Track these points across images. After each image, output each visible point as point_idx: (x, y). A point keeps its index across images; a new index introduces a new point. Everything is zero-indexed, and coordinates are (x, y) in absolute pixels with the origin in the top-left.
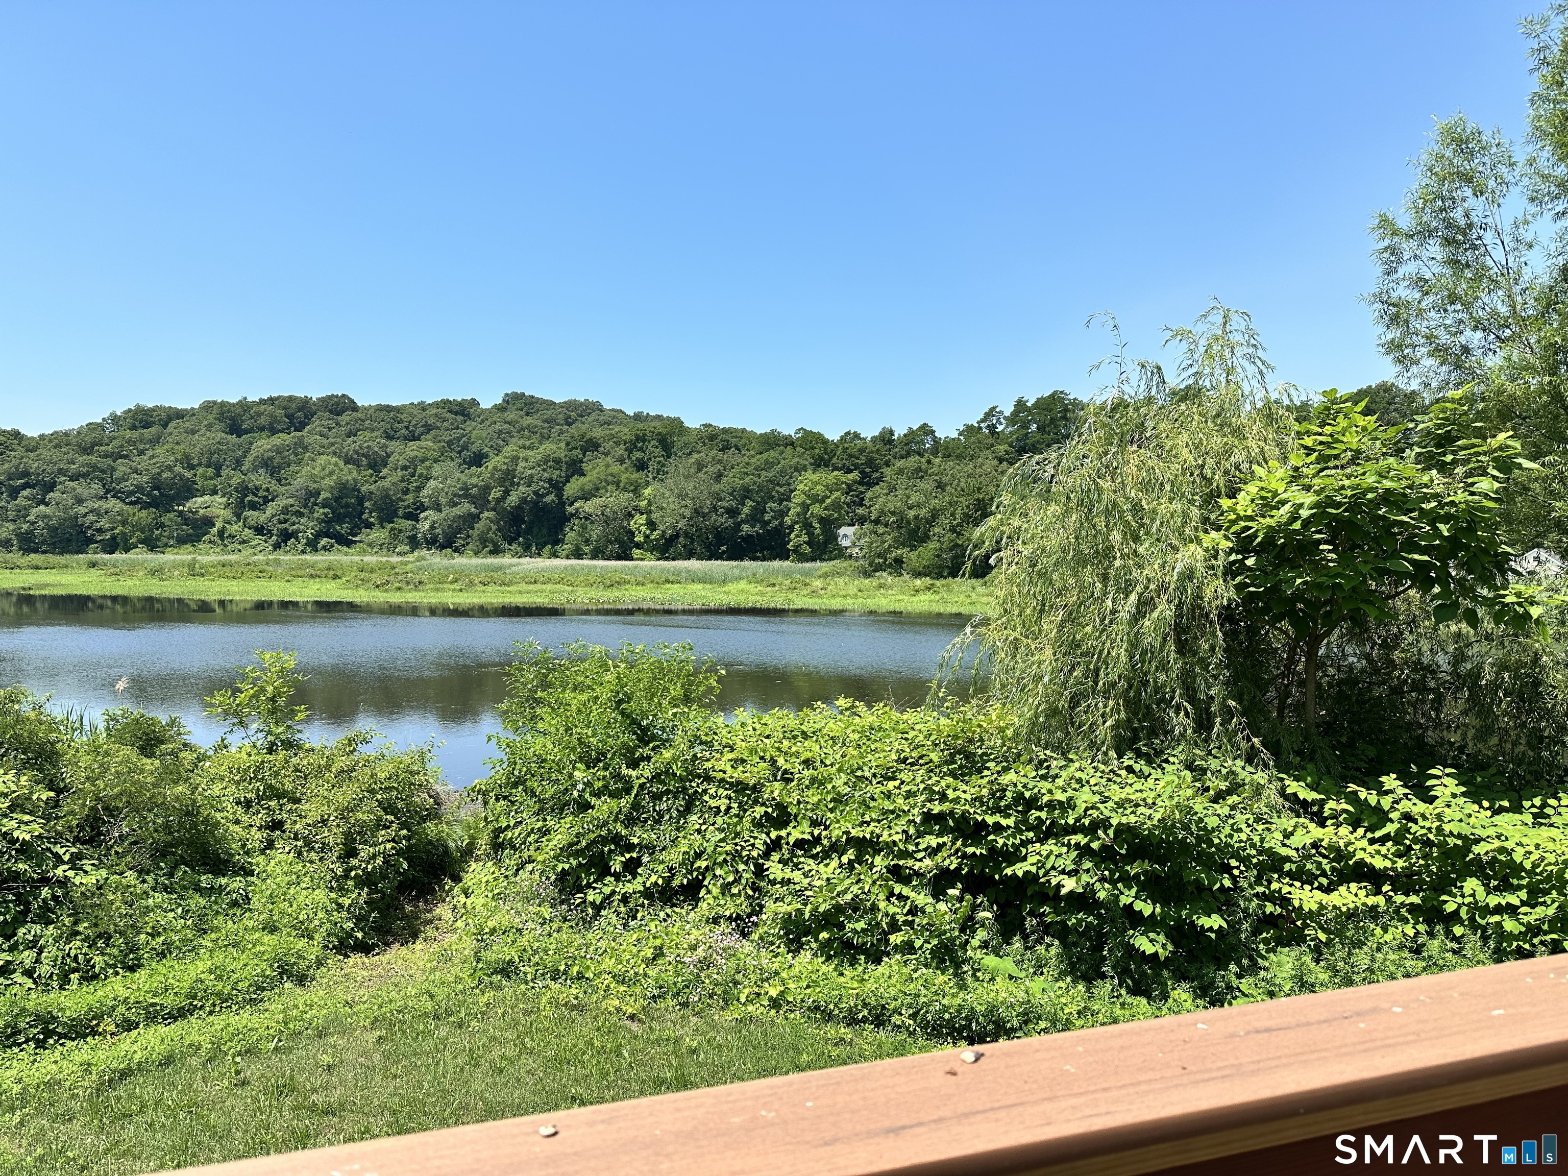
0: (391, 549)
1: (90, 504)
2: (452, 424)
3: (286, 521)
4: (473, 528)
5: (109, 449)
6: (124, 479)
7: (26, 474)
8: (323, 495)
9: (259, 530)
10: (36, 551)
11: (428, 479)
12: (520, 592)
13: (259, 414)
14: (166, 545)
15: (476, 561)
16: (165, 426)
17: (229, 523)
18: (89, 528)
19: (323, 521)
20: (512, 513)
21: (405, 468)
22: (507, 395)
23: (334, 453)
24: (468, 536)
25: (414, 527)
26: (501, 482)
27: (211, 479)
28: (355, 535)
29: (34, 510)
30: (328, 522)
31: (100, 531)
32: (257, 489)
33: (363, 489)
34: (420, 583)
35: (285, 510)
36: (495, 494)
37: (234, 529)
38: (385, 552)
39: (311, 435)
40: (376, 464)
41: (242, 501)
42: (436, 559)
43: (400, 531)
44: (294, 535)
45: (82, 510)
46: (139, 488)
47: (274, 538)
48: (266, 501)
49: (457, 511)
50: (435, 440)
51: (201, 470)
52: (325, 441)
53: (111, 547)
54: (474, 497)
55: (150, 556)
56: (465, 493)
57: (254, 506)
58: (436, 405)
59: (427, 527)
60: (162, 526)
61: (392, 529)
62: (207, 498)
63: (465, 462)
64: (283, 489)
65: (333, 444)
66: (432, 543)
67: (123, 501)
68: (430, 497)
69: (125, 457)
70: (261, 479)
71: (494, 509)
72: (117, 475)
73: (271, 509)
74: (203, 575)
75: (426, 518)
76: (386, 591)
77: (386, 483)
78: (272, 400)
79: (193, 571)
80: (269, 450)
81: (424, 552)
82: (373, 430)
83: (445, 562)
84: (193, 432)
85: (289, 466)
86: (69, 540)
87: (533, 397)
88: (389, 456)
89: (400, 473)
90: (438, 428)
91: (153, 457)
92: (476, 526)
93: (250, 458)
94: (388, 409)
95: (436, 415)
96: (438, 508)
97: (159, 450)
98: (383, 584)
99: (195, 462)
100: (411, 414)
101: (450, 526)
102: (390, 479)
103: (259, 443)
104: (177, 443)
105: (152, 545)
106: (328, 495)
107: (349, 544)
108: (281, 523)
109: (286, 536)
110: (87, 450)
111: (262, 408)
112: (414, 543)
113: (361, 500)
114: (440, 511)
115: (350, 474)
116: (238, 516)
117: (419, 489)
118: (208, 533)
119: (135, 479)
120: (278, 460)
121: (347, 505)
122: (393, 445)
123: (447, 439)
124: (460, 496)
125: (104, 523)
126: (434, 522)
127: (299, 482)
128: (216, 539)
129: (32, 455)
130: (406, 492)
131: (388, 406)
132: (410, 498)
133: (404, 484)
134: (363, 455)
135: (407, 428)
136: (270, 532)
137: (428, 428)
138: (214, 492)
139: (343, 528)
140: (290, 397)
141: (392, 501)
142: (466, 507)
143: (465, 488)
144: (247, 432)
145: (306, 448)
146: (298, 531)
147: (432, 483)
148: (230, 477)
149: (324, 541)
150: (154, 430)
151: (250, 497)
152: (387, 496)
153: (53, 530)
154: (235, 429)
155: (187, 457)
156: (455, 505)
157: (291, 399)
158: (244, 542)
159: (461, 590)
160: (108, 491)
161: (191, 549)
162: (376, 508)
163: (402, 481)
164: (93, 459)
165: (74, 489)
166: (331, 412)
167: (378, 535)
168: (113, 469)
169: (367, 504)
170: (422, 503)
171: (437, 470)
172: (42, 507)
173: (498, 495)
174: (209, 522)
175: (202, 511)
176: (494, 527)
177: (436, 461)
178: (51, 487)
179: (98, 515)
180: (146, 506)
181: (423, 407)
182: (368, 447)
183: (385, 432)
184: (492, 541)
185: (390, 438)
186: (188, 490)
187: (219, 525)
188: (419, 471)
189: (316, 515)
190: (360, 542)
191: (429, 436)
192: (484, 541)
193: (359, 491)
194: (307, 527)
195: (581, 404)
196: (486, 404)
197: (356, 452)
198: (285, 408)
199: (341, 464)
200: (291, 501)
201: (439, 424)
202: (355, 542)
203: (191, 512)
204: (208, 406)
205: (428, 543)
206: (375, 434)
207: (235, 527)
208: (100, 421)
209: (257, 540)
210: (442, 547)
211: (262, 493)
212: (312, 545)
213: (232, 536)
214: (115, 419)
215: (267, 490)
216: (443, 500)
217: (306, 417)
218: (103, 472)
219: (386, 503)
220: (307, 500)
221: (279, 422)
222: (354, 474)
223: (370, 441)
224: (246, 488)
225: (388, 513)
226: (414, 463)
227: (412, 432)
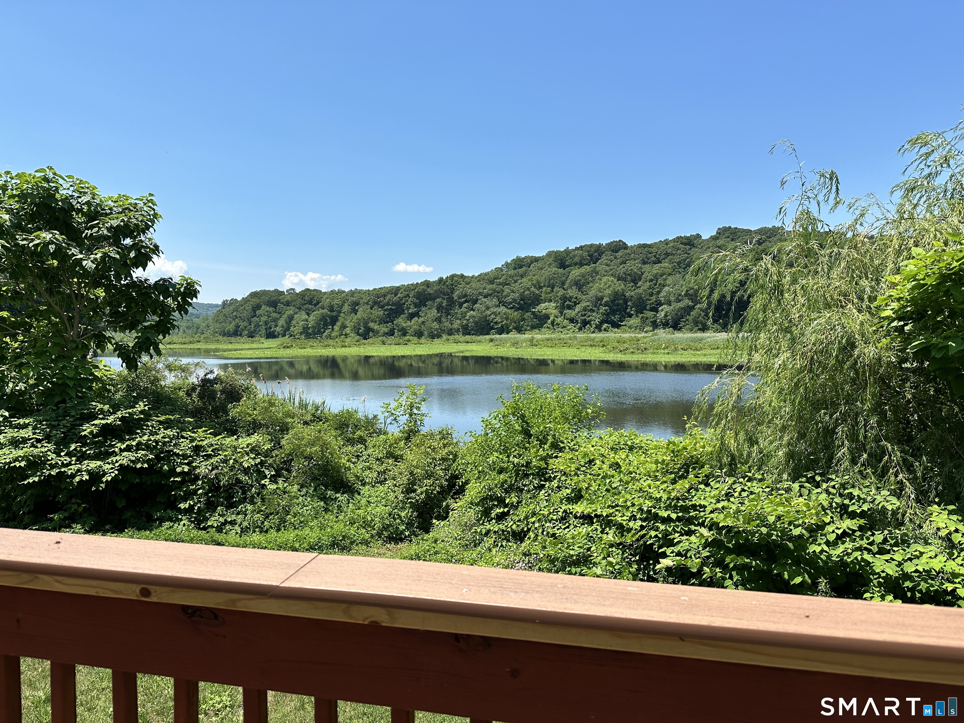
0: (642, 329)
1: (492, 310)
2: (683, 251)
3: (585, 315)
4: (690, 315)
5: (501, 280)
6: (508, 296)
7: (466, 296)
8: (605, 299)
9: (572, 320)
10: (469, 334)
11: (664, 286)
12: (705, 355)
13: (575, 256)
14: (526, 330)
16: (529, 267)
17: (557, 317)
18: (492, 322)
19: (604, 314)
20: (715, 304)
21: (651, 281)
22: (719, 229)
23: (612, 275)
24: (687, 320)
25: (655, 316)
27: (549, 293)
28: (622, 322)
29: (468, 314)
30: (608, 314)
31: (496, 323)
32: (571, 298)
33: (627, 294)
34: (645, 349)
35: (585, 309)
37: (559, 320)
38: (637, 331)
39: (600, 266)
40: (635, 279)
41: (564, 305)
42: (663, 334)
43: (647, 318)
44: (589, 322)
45: (488, 313)
46: (514, 300)
47: (579, 324)
48: (576, 304)
49: (681, 305)
50: (671, 262)
51: (544, 289)
52: (608, 268)
53: (501, 331)
54: (691, 295)
55: (518, 335)
56: (686, 293)
57: (569, 307)
58: (674, 240)
59: (663, 315)
60: (524, 319)
61: (642, 318)
62: (547, 304)
64: (584, 297)
65: (611, 270)
66: (665, 325)
67: (507, 307)
68: (665, 297)
69: (508, 284)
70: (573, 292)
72: (505, 294)
73: (578, 308)
74: (536, 345)
76: (625, 354)
77: (640, 291)
78: (581, 247)
79: (532, 343)
80: (579, 276)
81: (660, 331)
82: (635, 260)
83: (669, 336)
84: (542, 269)
85: (588, 283)
86: (483, 328)
87: (736, 228)
88: (642, 274)
89: (648, 284)
90: (674, 255)
91: (521, 283)
92: (692, 313)
93: (569, 281)
94: (645, 246)
95: (673, 247)
96: (669, 303)
97: (524, 280)
98: (624, 350)
99: (542, 285)
100: (658, 248)
101: (676, 314)
102: (644, 286)
103: (573, 272)
104: (534, 275)
105: (519, 330)
106: (608, 299)
107: (618, 326)
108: (582, 316)
109: (585, 323)
110: (491, 282)
111: (577, 252)
112: (655, 325)
113: (626, 302)
114: (673, 305)
115: (619, 286)
116: (561, 313)
117: (659, 292)
118: (546, 323)
119: (513, 296)
120: (583, 281)
121: (618, 305)
122: (647, 268)
123: (677, 261)
124: (682, 296)
125: (498, 319)
126: (667, 312)
127: (592, 293)
128: (550, 326)
129: (468, 286)
130: (651, 295)
131: (644, 244)
132: (654, 298)
133: (650, 290)
134: (629, 275)
135: (655, 256)
136: (577, 321)
137: (667, 254)
138: (550, 301)
139: (615, 318)
140: (591, 245)
141: (643, 301)
142: (687, 302)
143: (686, 291)
144: (568, 266)
145: (597, 273)
146: (591, 321)
147: (666, 288)
148: (557, 292)
149: (605, 326)
150: (523, 269)
151: (568, 303)
152: (641, 298)
153: (476, 323)
154: (563, 265)
155: (539, 282)
156: (680, 301)
157: (591, 246)
158: (564, 327)
159: (668, 353)
160: (500, 303)
161: (537, 331)
162: (634, 305)
163: (650, 288)
164: (494, 286)
165: (485, 302)
166: (612, 251)
167: (634, 321)
168: (503, 291)
169: (629, 303)
170: (660, 301)
171: (670, 280)
172: (472, 312)
174: (547, 317)
175: (544, 311)
176: (703, 314)
177: (670, 274)
178: (475, 302)
179: (496, 315)
180: (517, 309)
181: (666, 242)
182: (631, 270)
183: (643, 260)
184: (702, 323)
185: (644, 263)
186: (537, 300)
187: (552, 318)
188: (659, 282)
189: (601, 311)
190: (625, 325)
191: (666, 260)
192: (696, 323)
193: (625, 296)
194: (596, 318)
195: (770, 229)
196: (705, 236)
197: (624, 273)
198: (588, 251)
199: (615, 281)
200: (588, 304)
201: (674, 252)
202: (621, 325)
203: (539, 311)
204: (550, 254)
205: (663, 325)
206: (636, 261)
207: (560, 319)
208: (500, 266)
209: (571, 326)
210: (671, 327)
211: (574, 300)
212: (599, 328)
213: (558, 324)
214: (507, 264)
215: (576, 298)
216: (672, 299)
217: (599, 255)
218: (498, 292)
219: (640, 302)
220: (596, 302)
221: (584, 260)
222: (623, 286)
223: (633, 266)
224: (566, 297)
225: (641, 307)
226: (656, 277)
227: (658, 259)
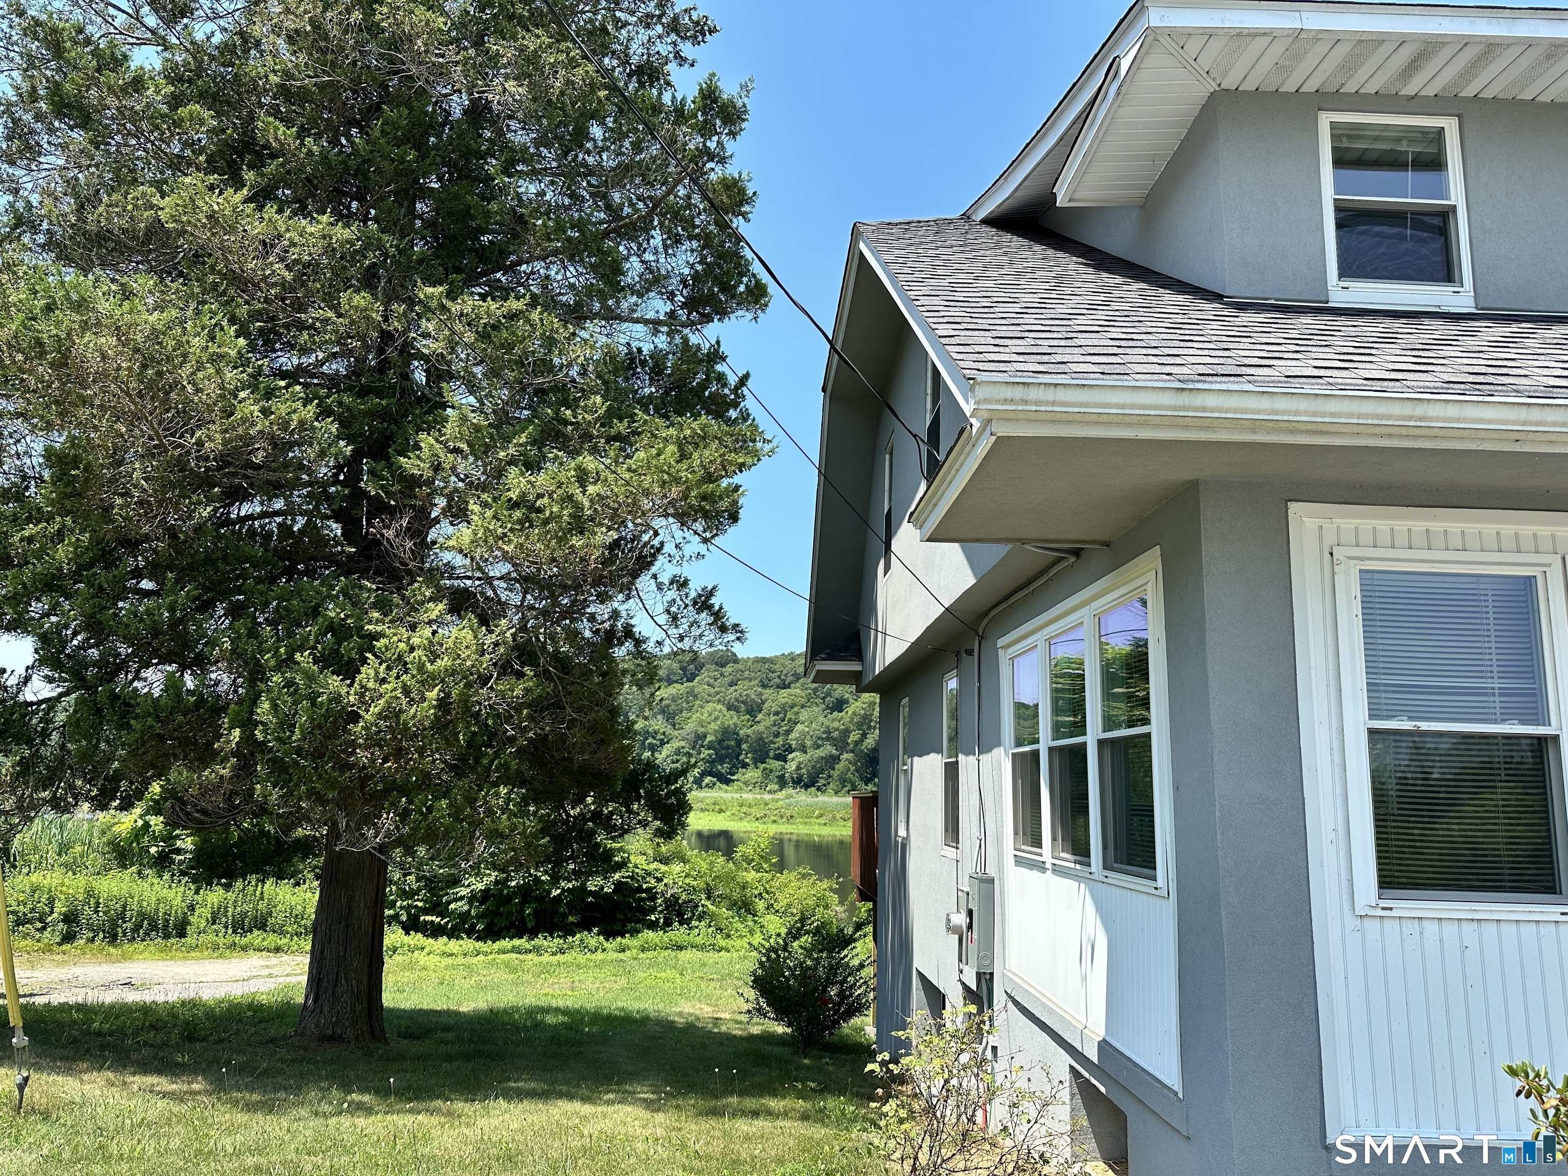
0: (763, 786)
3: (677, 760)
4: (834, 769)
8: (710, 738)
11: (796, 723)
15: (836, 799)
19: (708, 762)
20: (868, 755)
21: (777, 713)
23: (719, 701)
24: (829, 777)
25: (783, 767)
26: (859, 726)
28: (733, 774)
30: (712, 762)
32: (656, 733)
33: (741, 732)
34: (793, 818)
35: (678, 752)
36: (854, 737)
38: (758, 790)
39: (700, 685)
41: (644, 743)
42: (803, 798)
43: (771, 771)
48: (663, 743)
49: (820, 753)
50: (803, 688)
52: (712, 690)
54: (835, 739)
56: (828, 736)
57: (652, 747)
59: (794, 767)
61: (765, 769)
63: (828, 708)
64: (676, 733)
65: (718, 693)
66: (798, 782)
68: (797, 739)
70: (659, 724)
71: (852, 751)
73: (666, 749)
75: (793, 760)
77: (760, 728)
80: (667, 699)
81: (791, 791)
82: (751, 680)
83: (810, 800)
85: (681, 712)
88: (763, 703)
89: (773, 718)
92: (837, 766)
94: (764, 660)
96: (804, 749)
98: (762, 817)
100: (783, 665)
101: (813, 767)
102: (765, 722)
106: (713, 738)
107: (728, 782)
108: (673, 763)
112: (782, 782)
113: (739, 743)
114: (806, 752)
115: (731, 719)
117: (788, 732)
120: (673, 707)
121: (728, 747)
122: (769, 693)
123: (813, 687)
124: (823, 739)
126: (800, 763)
127: (690, 727)
130: (777, 735)
131: (764, 658)
132: (780, 741)
133: (775, 728)
134: (742, 702)
135: (779, 677)
137: (796, 677)
139: (724, 768)
141: (765, 743)
142: (828, 749)
143: (828, 732)
145: (696, 697)
147: (799, 727)
149: (708, 780)
151: (650, 740)
152: (761, 739)
156: (819, 747)
159: (826, 824)
162: (752, 749)
163: (774, 725)
166: (717, 664)
167: (753, 774)
169: (744, 746)
170: (790, 746)
171: (804, 715)
173: (857, 738)
176: (852, 768)
177: (803, 707)
181: (792, 657)
182: (747, 695)
183: (762, 681)
184: (851, 782)
185: (764, 686)
188: (788, 716)
190: (738, 780)
191: (798, 685)
192: (843, 781)
193: (738, 734)
197: (737, 700)
199: (724, 710)
200: (683, 743)
202: (733, 781)
205: (794, 782)
206: (753, 683)
210: (807, 787)
211: (659, 737)
215: (664, 733)
216: (808, 743)
217: (696, 669)
219: (759, 745)
220: (696, 742)
221: (675, 674)
222: (735, 719)
223: (748, 689)
224: (648, 732)
225: (761, 754)
226: (784, 709)
227: (784, 681)
